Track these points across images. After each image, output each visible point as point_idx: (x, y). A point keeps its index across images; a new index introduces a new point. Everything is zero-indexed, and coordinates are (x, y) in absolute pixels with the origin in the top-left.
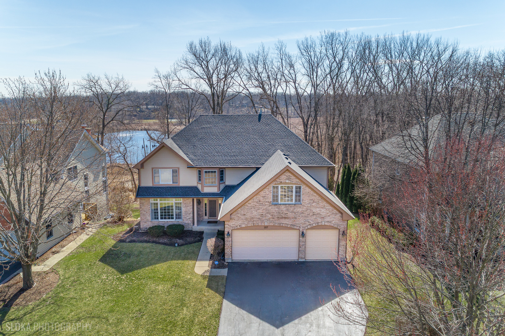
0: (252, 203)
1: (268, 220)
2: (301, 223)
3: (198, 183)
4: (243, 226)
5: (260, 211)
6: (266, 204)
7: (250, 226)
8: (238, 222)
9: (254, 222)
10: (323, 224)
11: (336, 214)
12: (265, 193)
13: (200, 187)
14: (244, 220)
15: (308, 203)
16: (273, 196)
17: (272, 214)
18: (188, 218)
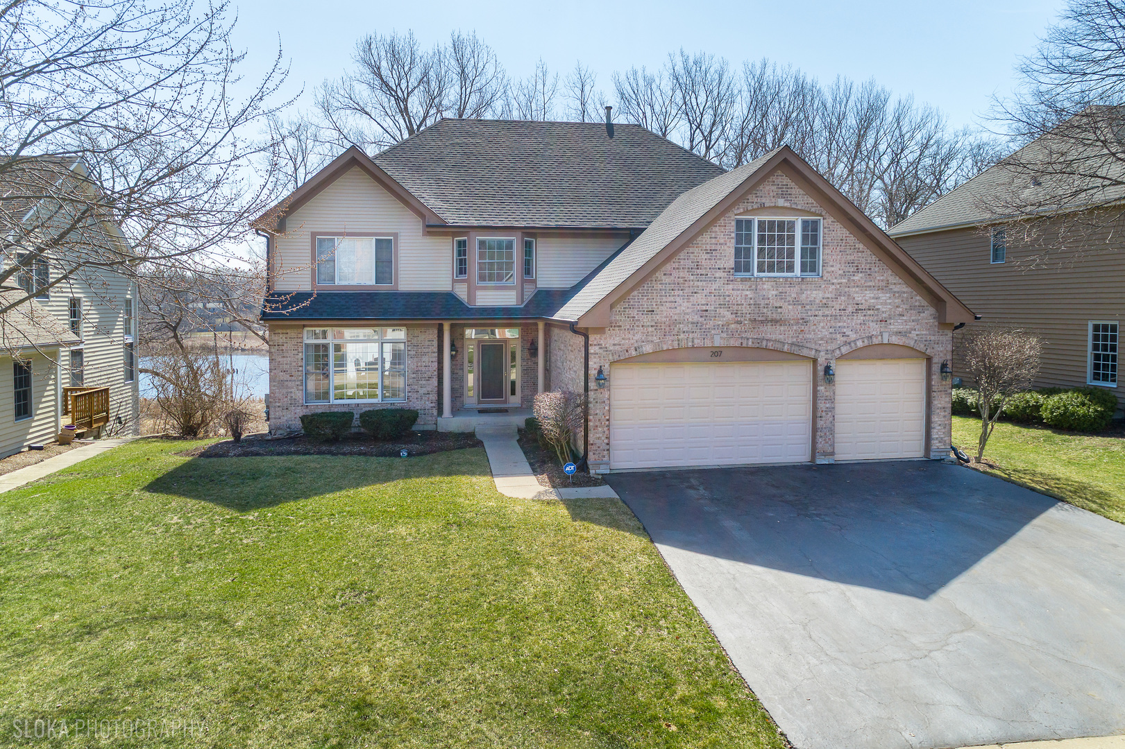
0: (675, 273)
1: (725, 327)
2: (822, 339)
3: (454, 281)
4: (648, 348)
5: (700, 298)
6: (717, 275)
7: (668, 350)
8: (630, 336)
9: (682, 336)
10: (886, 341)
11: (921, 309)
12: (713, 241)
13: (461, 292)
14: (650, 329)
15: (841, 272)
16: (738, 252)
17: (735, 308)
18: (422, 391)
